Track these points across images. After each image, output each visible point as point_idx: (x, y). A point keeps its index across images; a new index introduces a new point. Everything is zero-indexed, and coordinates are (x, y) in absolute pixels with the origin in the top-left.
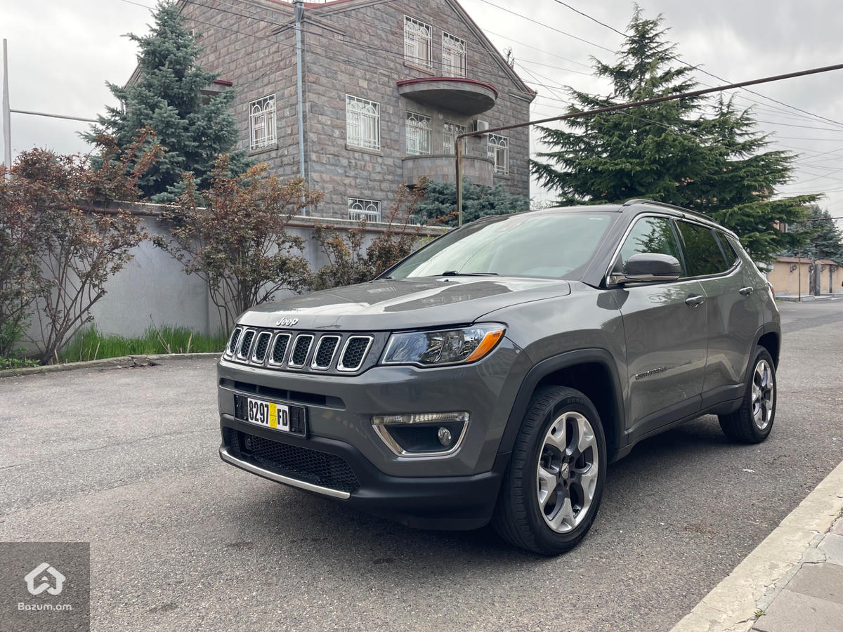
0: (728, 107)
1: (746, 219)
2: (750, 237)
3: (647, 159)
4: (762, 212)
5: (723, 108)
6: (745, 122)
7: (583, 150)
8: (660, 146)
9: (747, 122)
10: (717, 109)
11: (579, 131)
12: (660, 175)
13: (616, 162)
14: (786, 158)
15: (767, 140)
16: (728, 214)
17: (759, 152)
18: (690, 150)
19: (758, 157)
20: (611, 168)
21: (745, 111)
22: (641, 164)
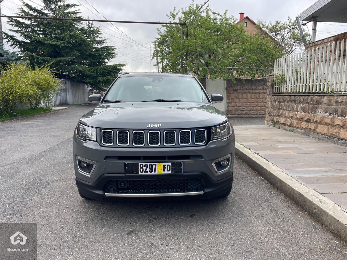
0: (92, 25)
1: (105, 71)
2: (107, 78)
3: (66, 41)
4: (110, 69)
5: (90, 25)
6: (98, 32)
7: (31, 32)
8: (71, 37)
9: (99, 32)
10: (87, 25)
11: (28, 22)
12: (71, 49)
13: (52, 40)
14: (114, 49)
15: (106, 41)
16: (99, 68)
17: (104, 45)
18: (84, 41)
19: (104, 47)
20: (51, 43)
21: (98, 28)
22: (64, 43)
